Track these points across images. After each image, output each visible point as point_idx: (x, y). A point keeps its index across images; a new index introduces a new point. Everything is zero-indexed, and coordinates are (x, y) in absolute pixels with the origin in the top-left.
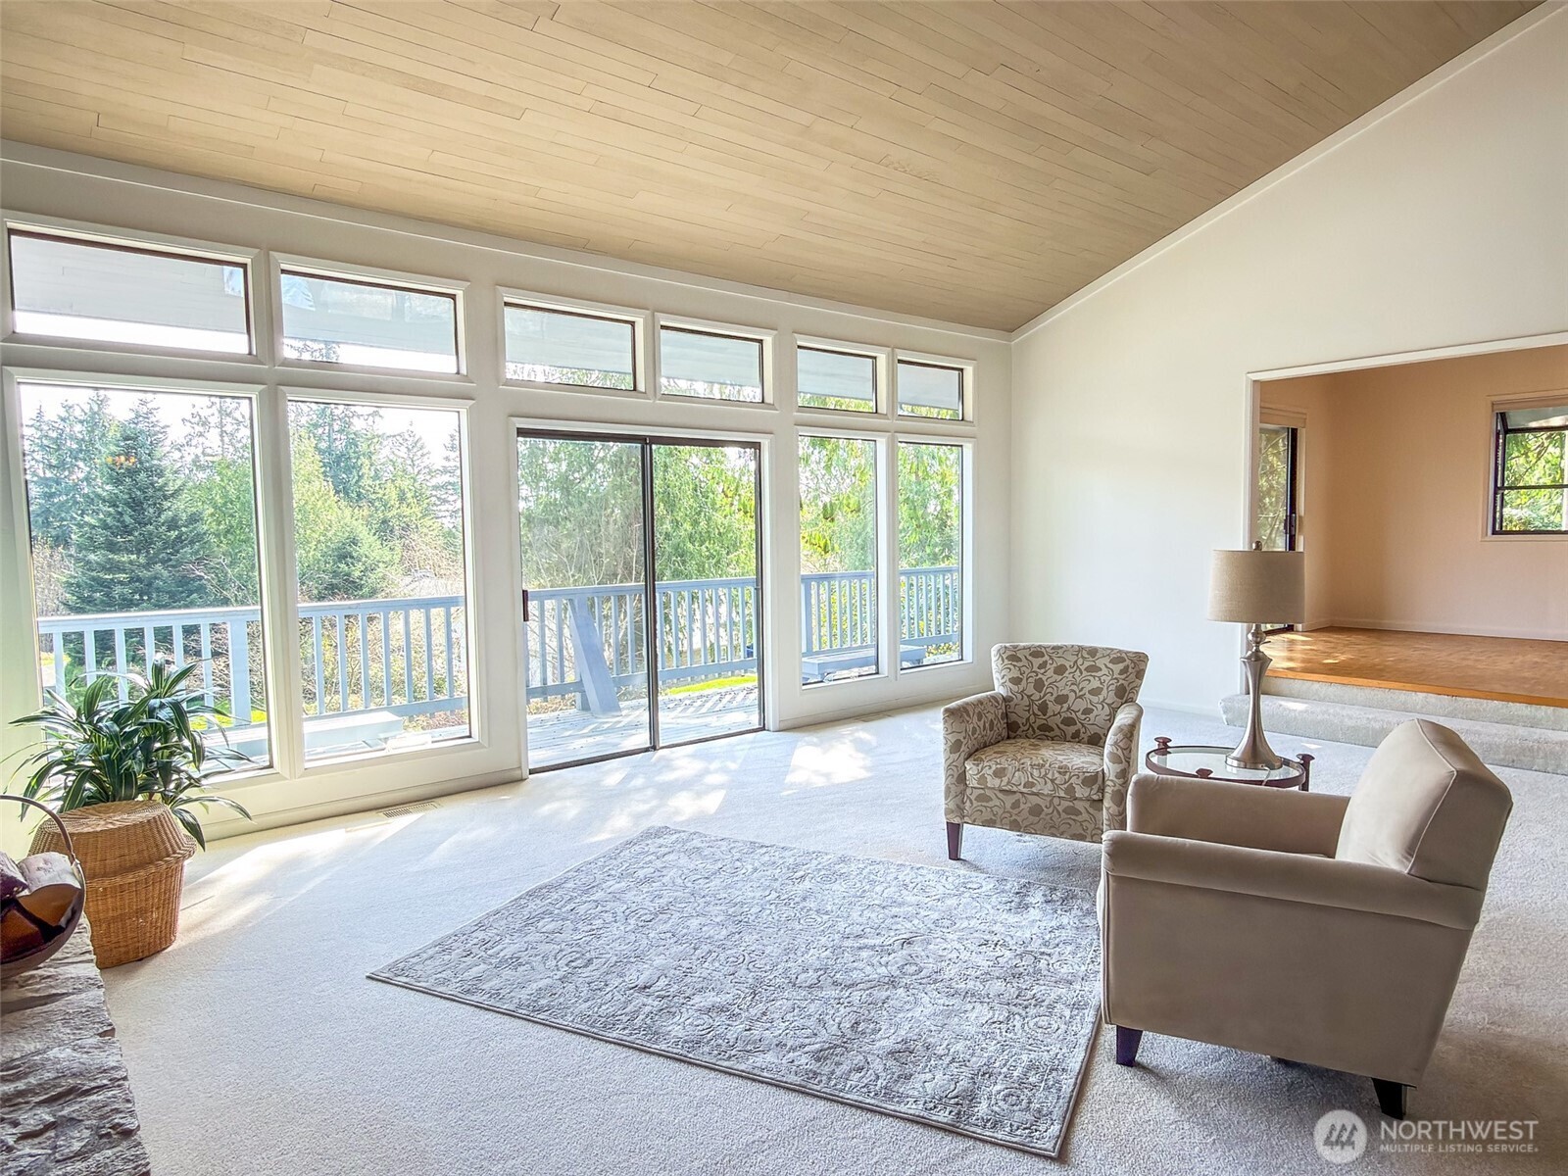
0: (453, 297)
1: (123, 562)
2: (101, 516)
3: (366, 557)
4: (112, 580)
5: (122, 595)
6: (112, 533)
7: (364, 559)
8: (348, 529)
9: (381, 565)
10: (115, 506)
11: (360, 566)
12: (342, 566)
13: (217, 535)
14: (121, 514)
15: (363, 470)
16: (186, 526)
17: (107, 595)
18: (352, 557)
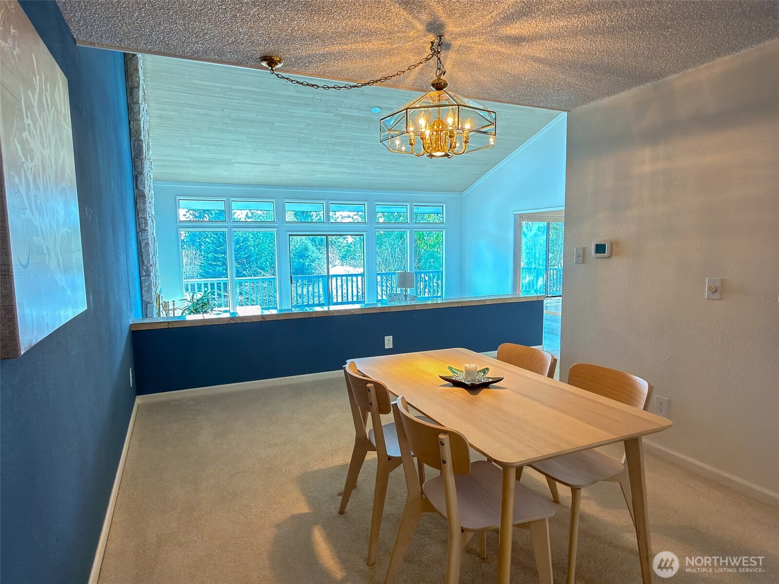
0: (273, 202)
1: (220, 257)
2: (212, 239)
3: (311, 256)
4: (216, 265)
5: (219, 270)
6: (216, 246)
7: (310, 257)
8: (304, 244)
9: (317, 260)
10: (217, 235)
11: (308, 260)
12: (301, 260)
13: (254, 247)
14: (219, 238)
15: (313, 217)
16: (242, 243)
17: (214, 271)
18: (305, 256)
